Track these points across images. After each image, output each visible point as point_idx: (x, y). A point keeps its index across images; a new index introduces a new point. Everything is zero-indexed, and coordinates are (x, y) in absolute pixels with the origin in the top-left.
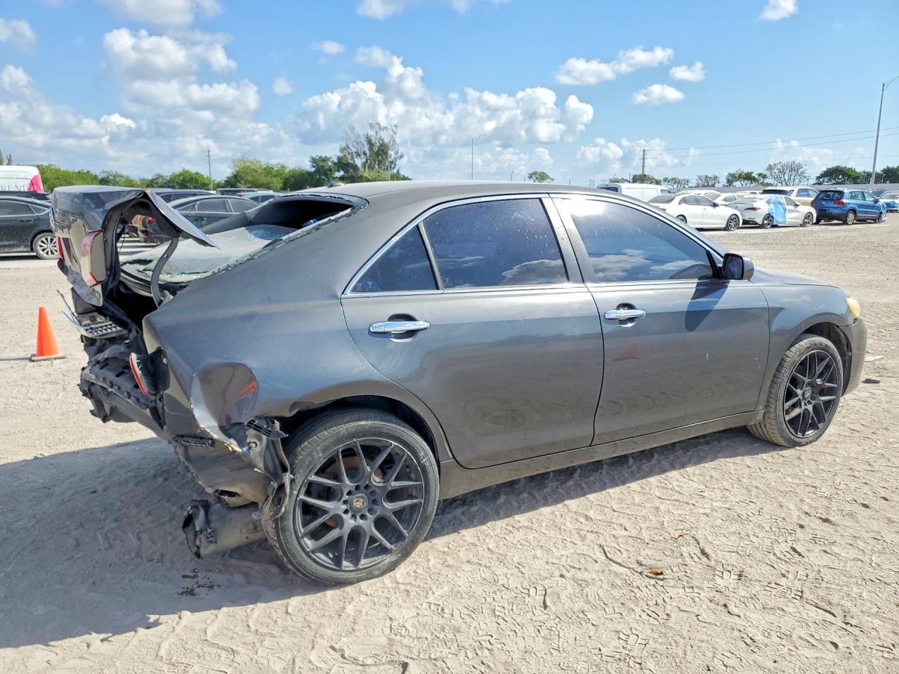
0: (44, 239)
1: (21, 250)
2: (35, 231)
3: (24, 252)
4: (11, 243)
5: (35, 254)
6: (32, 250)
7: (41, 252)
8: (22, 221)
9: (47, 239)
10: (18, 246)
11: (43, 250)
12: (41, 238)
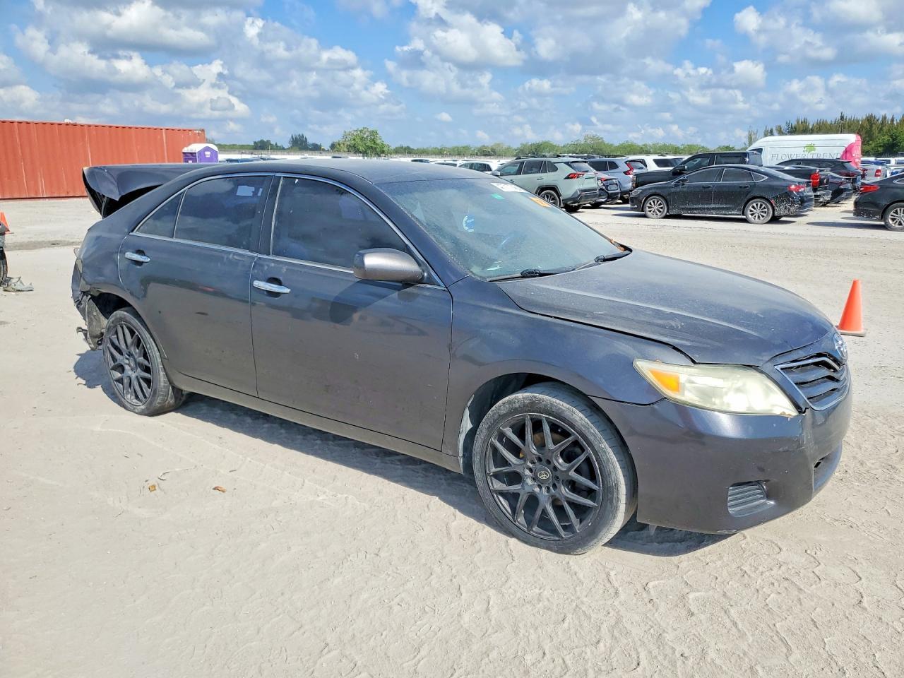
0: (755, 205)
1: (735, 214)
2: (749, 197)
3: (736, 214)
4: (728, 206)
5: (744, 217)
6: (743, 214)
7: (750, 216)
8: (741, 187)
9: (757, 205)
10: (733, 210)
11: (752, 215)
12: (752, 203)
